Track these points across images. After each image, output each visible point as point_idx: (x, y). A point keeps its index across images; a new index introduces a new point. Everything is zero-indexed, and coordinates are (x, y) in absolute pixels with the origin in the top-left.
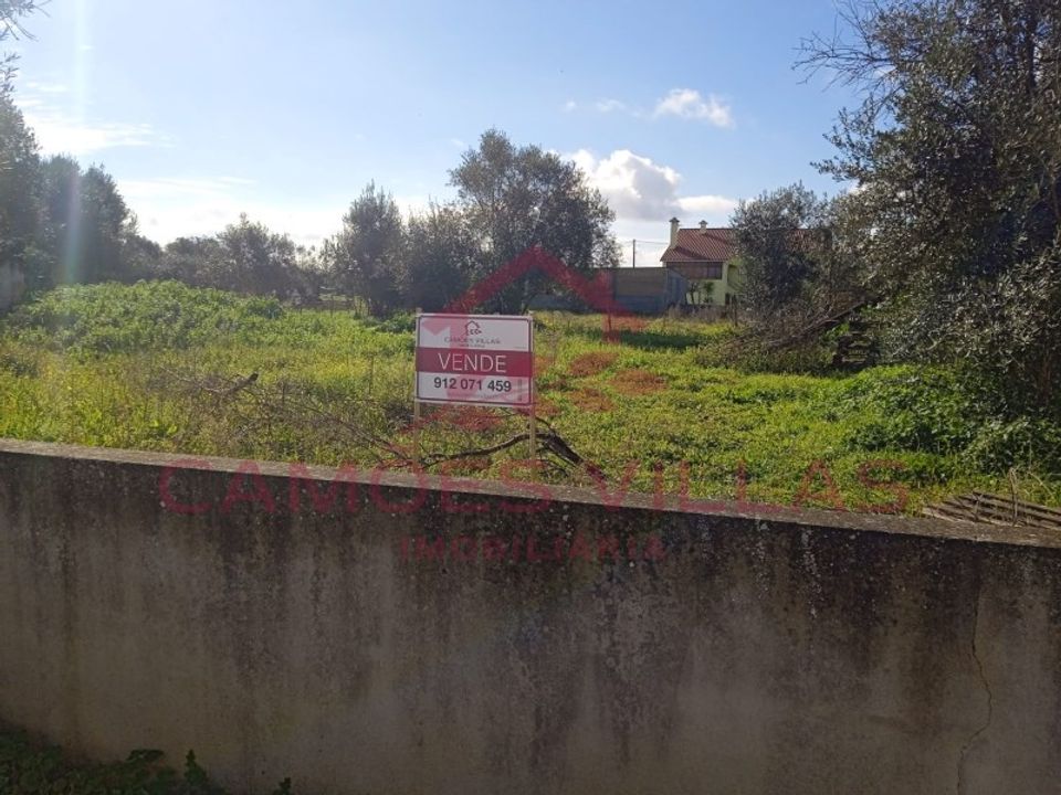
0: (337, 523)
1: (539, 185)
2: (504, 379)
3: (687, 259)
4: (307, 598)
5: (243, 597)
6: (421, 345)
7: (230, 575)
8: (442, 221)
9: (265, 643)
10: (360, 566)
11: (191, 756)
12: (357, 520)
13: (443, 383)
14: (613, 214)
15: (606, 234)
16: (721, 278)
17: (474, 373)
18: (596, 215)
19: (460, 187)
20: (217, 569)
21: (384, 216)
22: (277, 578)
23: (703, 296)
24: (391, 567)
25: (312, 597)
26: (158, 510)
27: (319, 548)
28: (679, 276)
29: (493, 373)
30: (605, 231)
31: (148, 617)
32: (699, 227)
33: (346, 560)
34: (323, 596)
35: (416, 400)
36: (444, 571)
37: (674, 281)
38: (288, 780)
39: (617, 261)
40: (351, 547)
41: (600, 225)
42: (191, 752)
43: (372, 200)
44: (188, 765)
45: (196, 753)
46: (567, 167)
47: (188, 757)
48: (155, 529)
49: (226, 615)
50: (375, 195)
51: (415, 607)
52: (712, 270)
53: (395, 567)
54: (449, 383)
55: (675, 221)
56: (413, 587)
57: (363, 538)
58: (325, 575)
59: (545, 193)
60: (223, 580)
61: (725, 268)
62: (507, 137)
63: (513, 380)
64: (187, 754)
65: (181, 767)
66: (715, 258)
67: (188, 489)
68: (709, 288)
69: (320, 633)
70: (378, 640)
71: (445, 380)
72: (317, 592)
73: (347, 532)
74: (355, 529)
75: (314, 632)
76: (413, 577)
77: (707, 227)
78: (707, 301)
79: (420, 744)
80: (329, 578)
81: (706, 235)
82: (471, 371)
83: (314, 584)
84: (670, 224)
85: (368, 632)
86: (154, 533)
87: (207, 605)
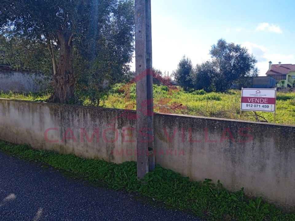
0: (259, 133)
1: (234, 53)
2: (267, 105)
3: (274, 73)
4: (251, 149)
5: (234, 148)
6: (243, 96)
7: (231, 143)
8: (206, 64)
9: (239, 158)
10: (265, 142)
11: (219, 181)
12: (265, 132)
13: (249, 106)
14: (257, 61)
15: (254, 67)
16: (286, 79)
17: (258, 103)
18: (251, 61)
19: (211, 55)
20: (228, 142)
21: (188, 64)
22: (243, 144)
23: (281, 85)
24: (273, 143)
25: (252, 148)
26: (214, 129)
27: (254, 138)
28: (273, 79)
29: (264, 103)
30: (254, 66)
31: (210, 151)
32: (278, 64)
33: (261, 141)
34: (255, 149)
35: (241, 110)
36: (287, 144)
37: (272, 80)
38: (243, 188)
39: (258, 75)
40: (263, 138)
41: (253, 64)
42: (219, 180)
43: (185, 60)
44: (218, 183)
45: (220, 180)
46: (243, 48)
47: (218, 181)
48: (213, 132)
49: (229, 151)
50: (185, 58)
51: (279, 152)
52: (283, 77)
53: (274, 143)
54: (250, 106)
55: (270, 62)
56: (279, 147)
57: (266, 136)
58: (255, 144)
59: (236, 56)
60: (229, 144)
61: (287, 76)
62: (226, 41)
63: (270, 105)
64: (218, 180)
65: (216, 183)
66: (284, 73)
67: (222, 124)
68: (283, 82)
69: (253, 156)
70: (268, 159)
71: (249, 105)
72: (253, 147)
73: (262, 135)
74: (264, 134)
75: (252, 156)
76: (279, 145)
77: (281, 64)
78: (282, 86)
79: (278, 182)
80: (256, 145)
81: (280, 66)
82: (257, 103)
83: (253, 146)
84: (269, 63)
85: (266, 157)
86: (213, 133)
87: (225, 149)
